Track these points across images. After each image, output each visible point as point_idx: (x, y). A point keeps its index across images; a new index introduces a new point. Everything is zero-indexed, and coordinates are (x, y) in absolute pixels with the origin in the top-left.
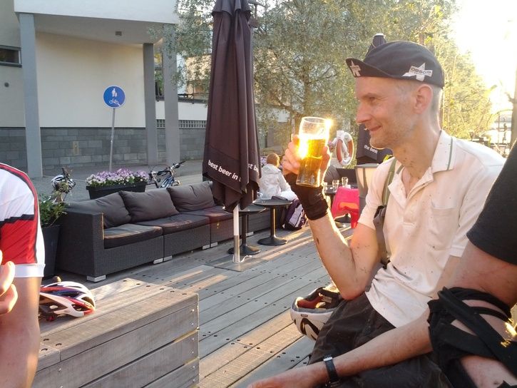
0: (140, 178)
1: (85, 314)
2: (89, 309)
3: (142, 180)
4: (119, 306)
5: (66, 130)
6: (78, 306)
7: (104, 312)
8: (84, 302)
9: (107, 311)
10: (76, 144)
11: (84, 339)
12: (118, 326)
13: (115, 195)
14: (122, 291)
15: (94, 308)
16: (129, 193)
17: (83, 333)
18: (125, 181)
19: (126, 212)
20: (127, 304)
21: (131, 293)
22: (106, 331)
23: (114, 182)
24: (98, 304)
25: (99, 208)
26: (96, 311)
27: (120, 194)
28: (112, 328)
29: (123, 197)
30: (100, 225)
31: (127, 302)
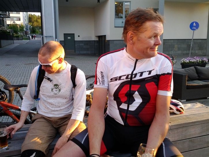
0: (204, 61)
1: (180, 113)
2: (182, 112)
3: (204, 62)
4: (194, 113)
5: (173, 40)
6: (178, 110)
7: (188, 114)
8: (180, 109)
9: (189, 114)
10: (176, 46)
11: (180, 123)
12: (193, 121)
13: (193, 68)
14: (196, 107)
15: (184, 112)
16: (199, 67)
17: (179, 121)
18: (197, 62)
19: (197, 75)
20: (197, 113)
21: (199, 109)
22: (189, 122)
23: (192, 62)
24: (185, 111)
25: (185, 72)
26: (185, 113)
27: (195, 67)
28: (191, 121)
29: (196, 68)
30: (186, 79)
31: (197, 112)
